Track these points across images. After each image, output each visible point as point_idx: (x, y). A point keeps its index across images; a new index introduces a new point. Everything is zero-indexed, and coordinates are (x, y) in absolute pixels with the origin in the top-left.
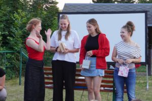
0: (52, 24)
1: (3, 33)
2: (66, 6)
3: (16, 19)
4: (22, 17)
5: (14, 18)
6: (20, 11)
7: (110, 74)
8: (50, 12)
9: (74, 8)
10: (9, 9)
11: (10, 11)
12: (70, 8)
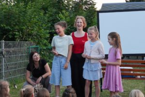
0: (92, 22)
1: (50, 31)
2: (104, 5)
3: (61, 19)
4: (66, 17)
5: (59, 17)
6: (64, 11)
7: (142, 64)
8: (90, 12)
9: (111, 7)
10: (54, 10)
11: (56, 12)
12: (107, 8)
